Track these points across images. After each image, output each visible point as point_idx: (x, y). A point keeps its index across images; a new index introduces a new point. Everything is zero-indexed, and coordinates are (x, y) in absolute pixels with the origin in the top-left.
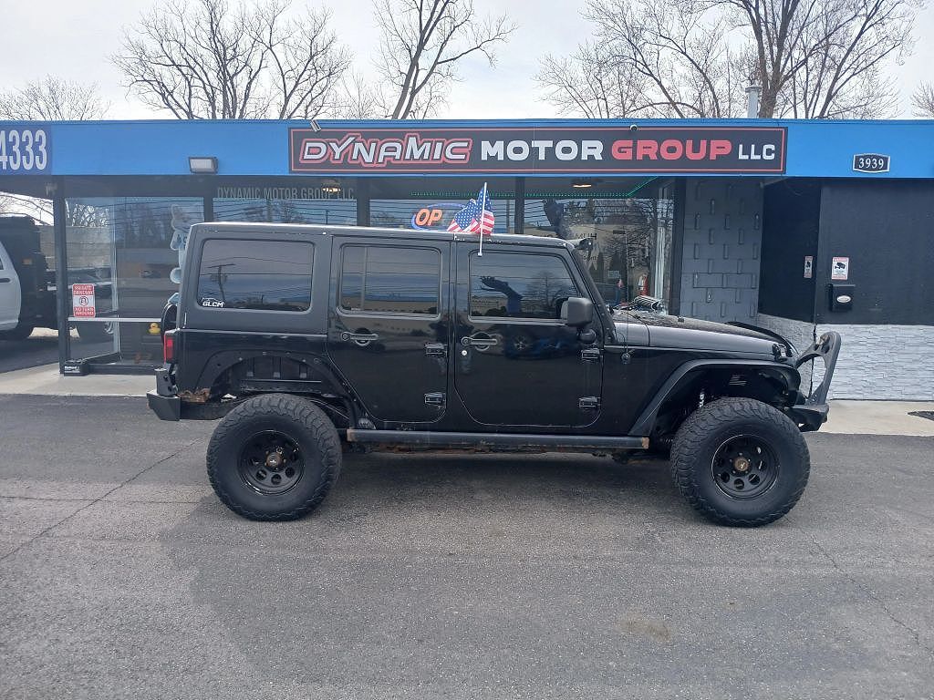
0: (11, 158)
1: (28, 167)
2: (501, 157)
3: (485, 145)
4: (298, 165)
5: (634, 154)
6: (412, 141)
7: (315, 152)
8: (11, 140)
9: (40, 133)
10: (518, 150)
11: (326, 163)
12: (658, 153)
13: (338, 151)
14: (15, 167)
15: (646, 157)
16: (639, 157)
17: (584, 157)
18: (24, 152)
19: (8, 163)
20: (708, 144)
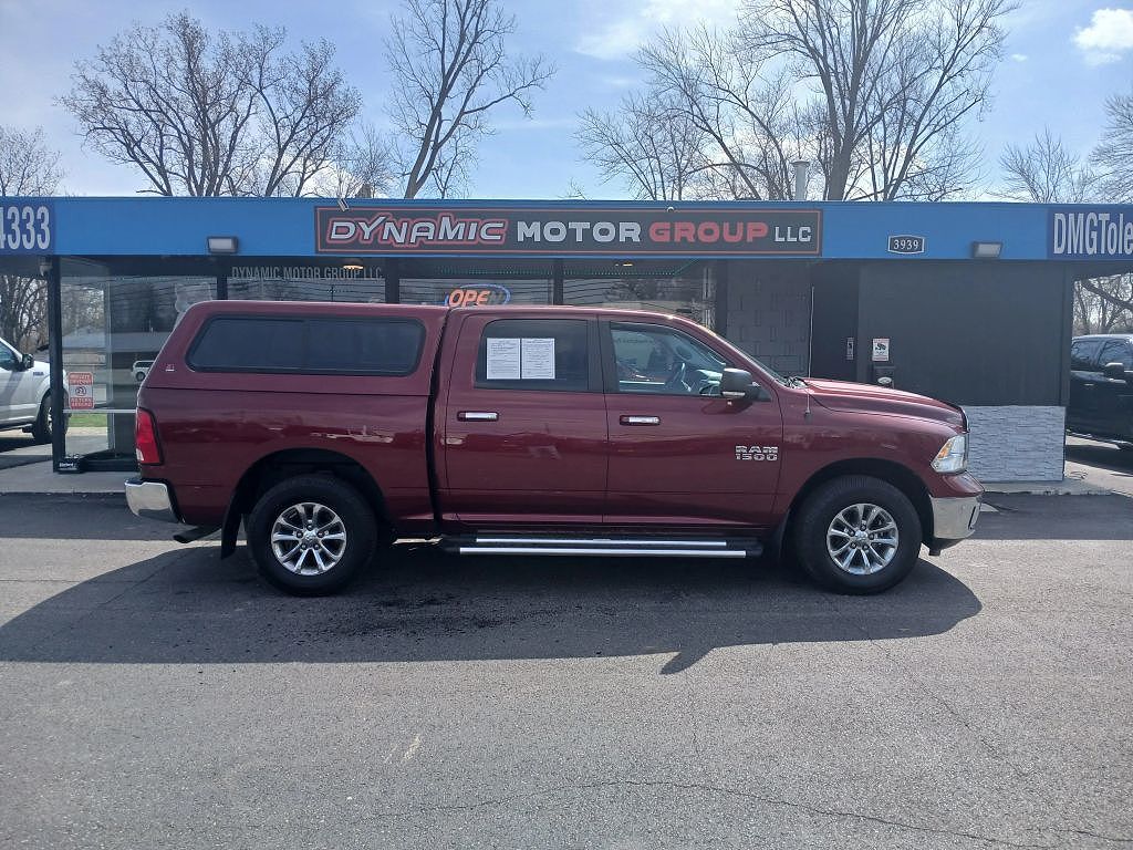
0: (10, 236)
1: (29, 246)
2: (538, 239)
3: (522, 226)
4: (325, 245)
5: (672, 237)
6: (446, 222)
7: (342, 232)
8: (9, 217)
9: (43, 209)
10: (555, 232)
11: (355, 243)
12: (696, 236)
13: (367, 231)
14: (14, 246)
15: (684, 239)
16: (677, 239)
17: (622, 239)
18: (24, 231)
19: (6, 242)
20: (745, 226)
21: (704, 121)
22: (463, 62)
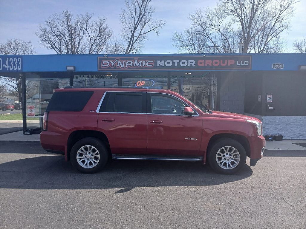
0: (10, 66)
1: (15, 69)
3: (159, 62)
4: (100, 68)
5: (205, 64)
6: (136, 61)
7: (106, 64)
8: (10, 61)
9: (19, 59)
10: (169, 63)
11: (109, 68)
12: (212, 64)
13: (113, 64)
14: (11, 69)
15: (208, 65)
17: (189, 65)
18: (14, 65)
19: (9, 68)
20: (227, 61)
21: (207, 35)
22: (141, 21)
